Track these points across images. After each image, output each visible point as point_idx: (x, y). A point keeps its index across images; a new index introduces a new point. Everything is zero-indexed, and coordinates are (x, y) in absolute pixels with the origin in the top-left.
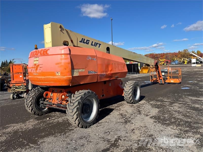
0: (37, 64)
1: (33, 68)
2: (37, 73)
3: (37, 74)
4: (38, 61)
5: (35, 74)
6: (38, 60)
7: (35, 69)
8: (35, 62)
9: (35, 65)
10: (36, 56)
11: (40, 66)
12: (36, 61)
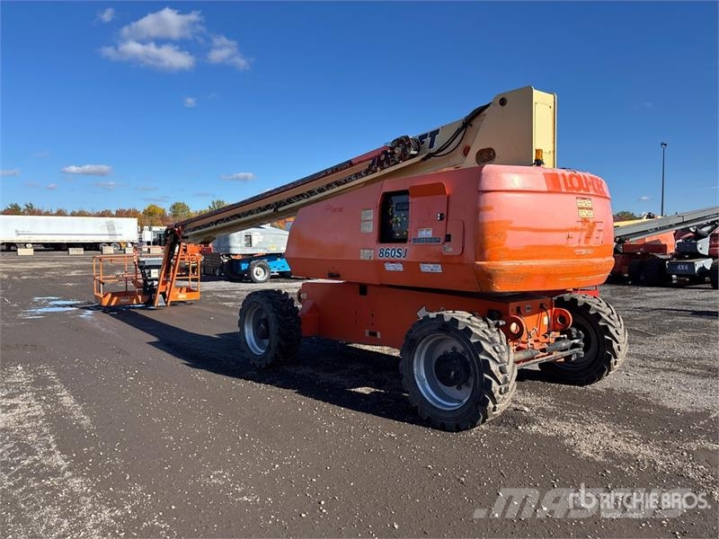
0: (591, 221)
1: (575, 230)
2: (591, 247)
3: (590, 252)
4: (591, 209)
5: (584, 252)
6: (590, 206)
7: (584, 234)
8: (584, 214)
9: (585, 221)
10: (582, 192)
11: (598, 227)
12: (587, 209)
